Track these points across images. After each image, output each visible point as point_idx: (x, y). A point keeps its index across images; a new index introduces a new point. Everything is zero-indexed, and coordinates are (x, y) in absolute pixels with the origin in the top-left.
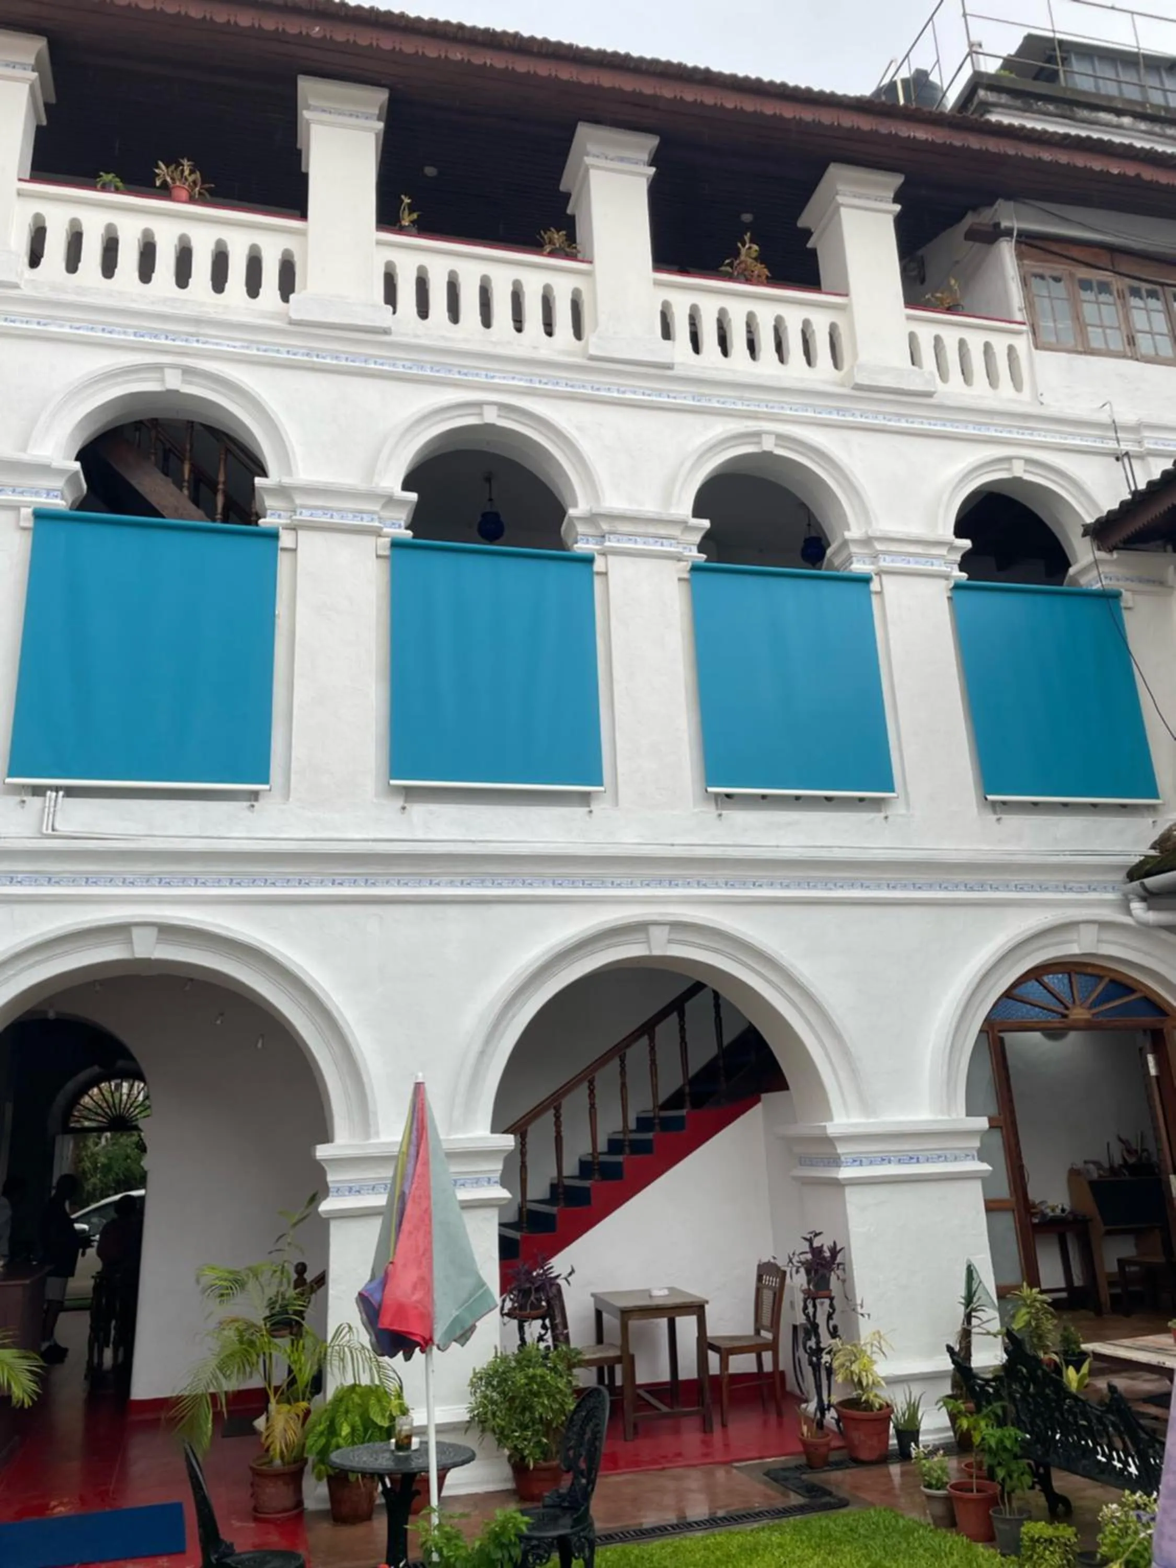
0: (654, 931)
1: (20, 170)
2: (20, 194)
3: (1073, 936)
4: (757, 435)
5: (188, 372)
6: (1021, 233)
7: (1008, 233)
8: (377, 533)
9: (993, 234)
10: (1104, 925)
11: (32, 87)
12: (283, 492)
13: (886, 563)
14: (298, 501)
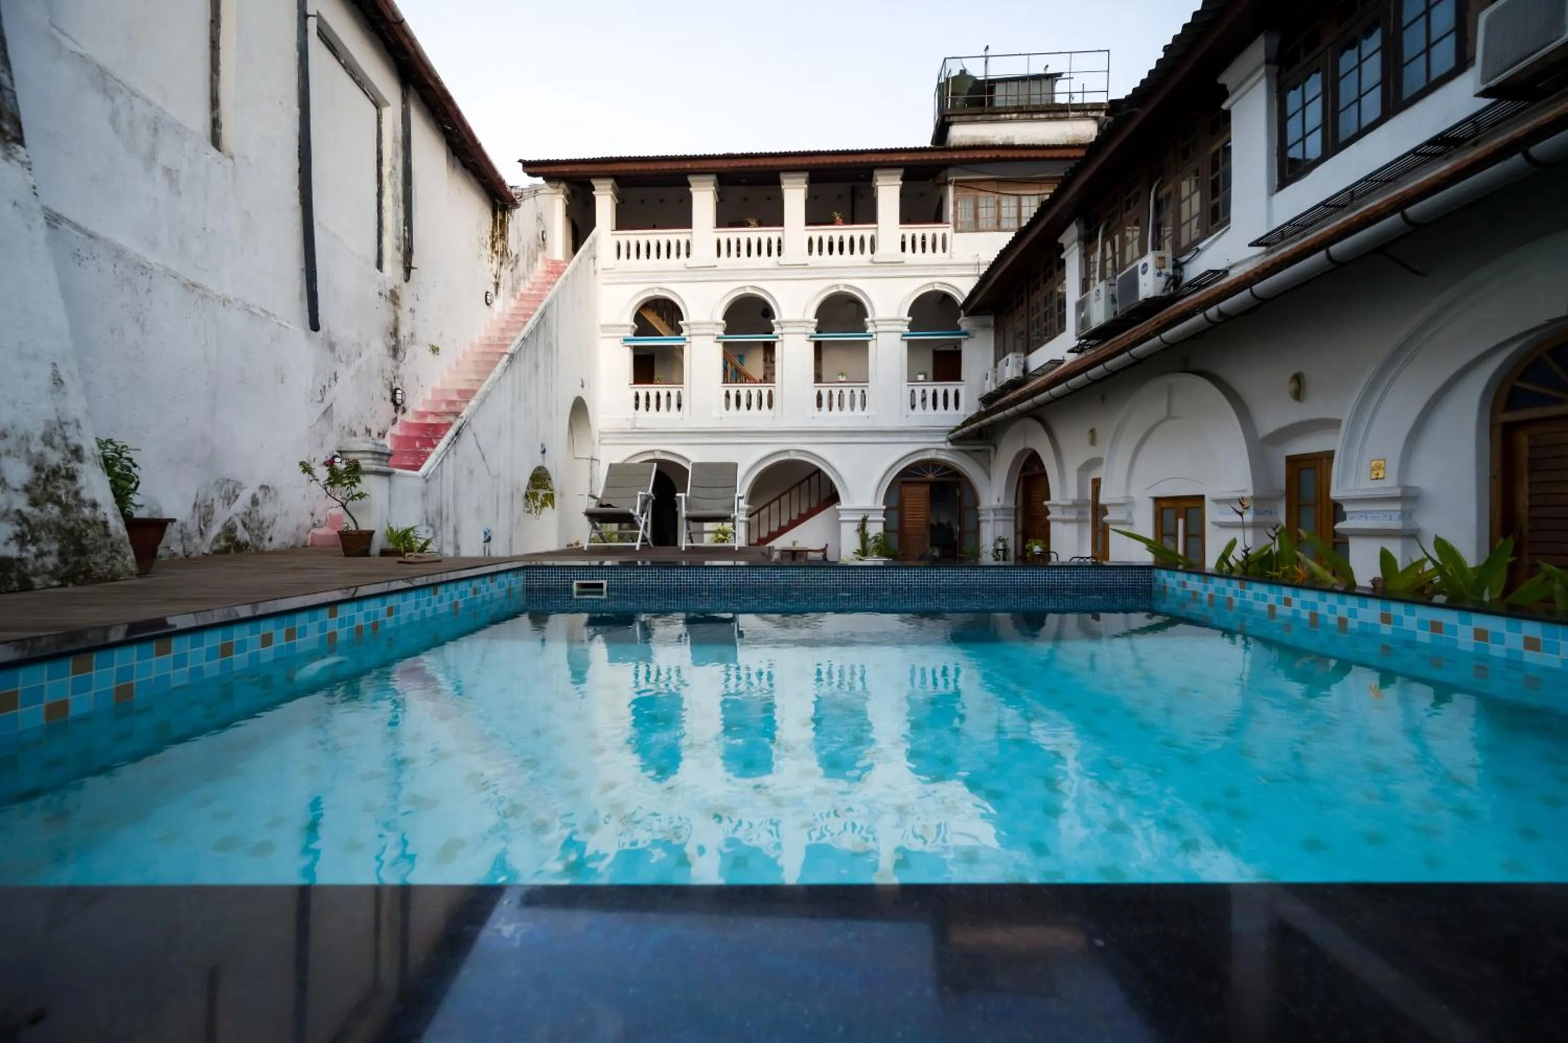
0: (792, 453)
1: (611, 227)
2: (612, 235)
3: (927, 453)
4: (837, 286)
5: (661, 289)
6: (956, 181)
7: (951, 182)
8: (714, 335)
9: (946, 184)
10: (938, 449)
11: (612, 196)
12: (687, 325)
13: (879, 328)
14: (691, 327)
